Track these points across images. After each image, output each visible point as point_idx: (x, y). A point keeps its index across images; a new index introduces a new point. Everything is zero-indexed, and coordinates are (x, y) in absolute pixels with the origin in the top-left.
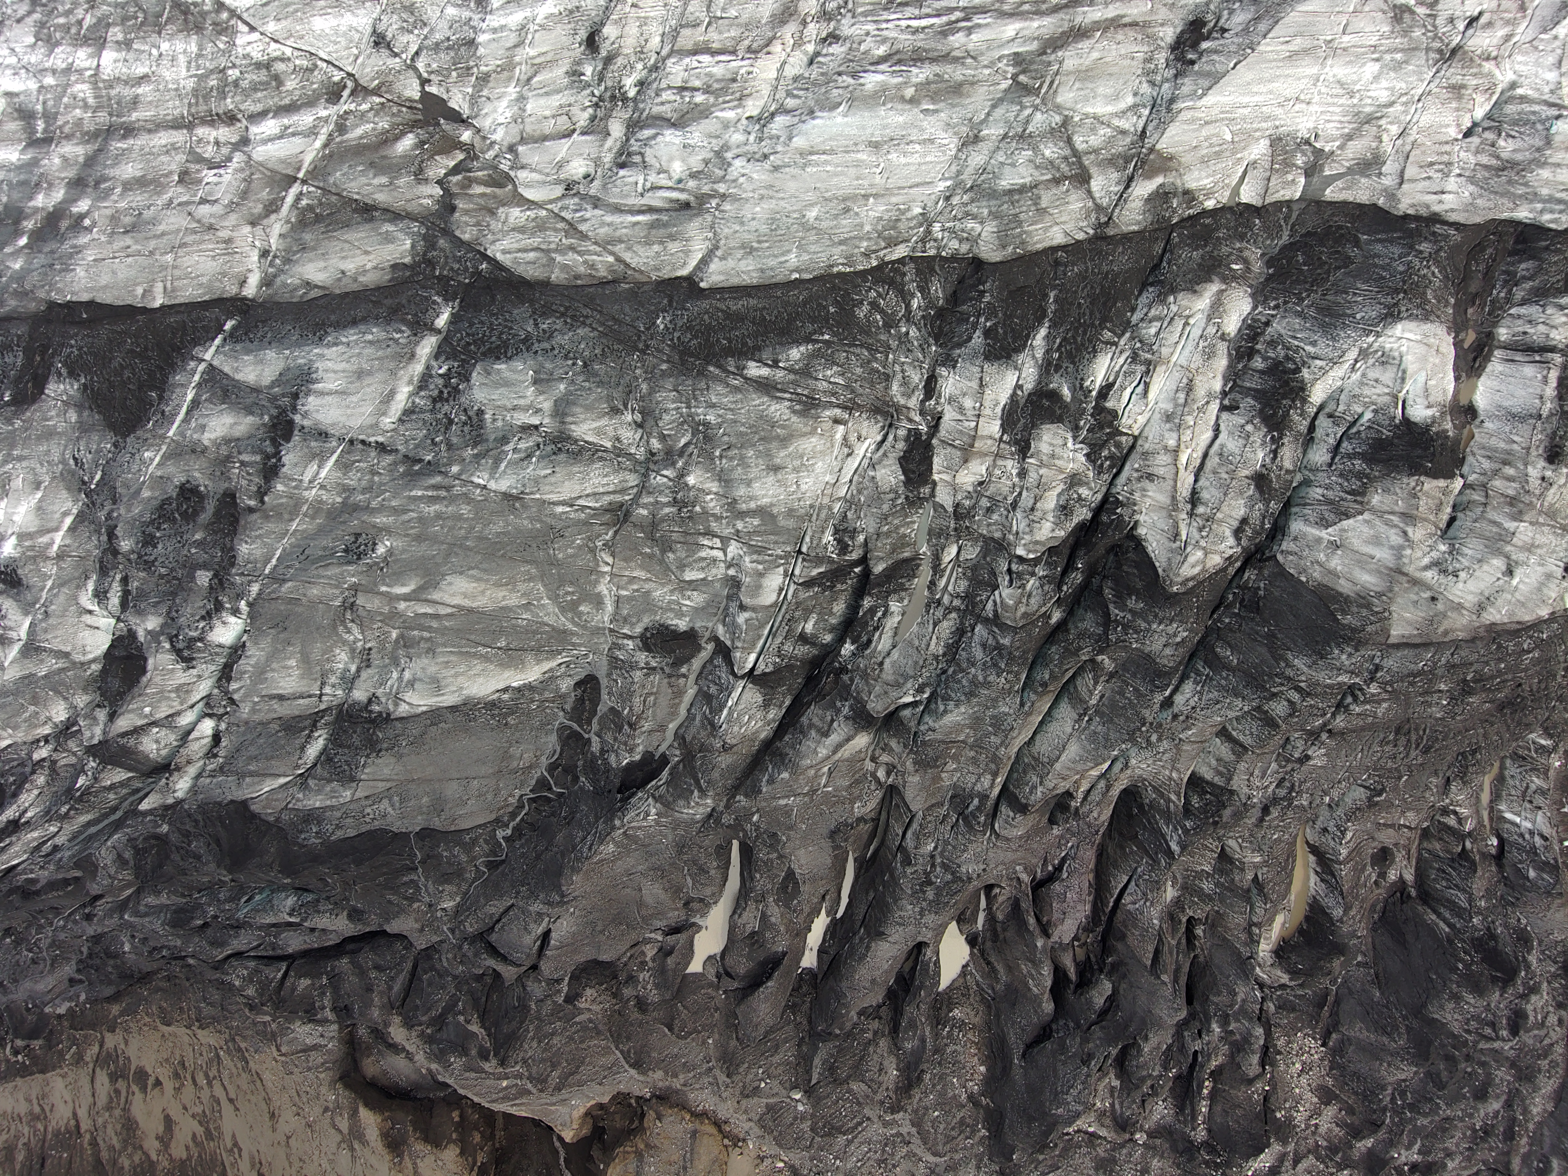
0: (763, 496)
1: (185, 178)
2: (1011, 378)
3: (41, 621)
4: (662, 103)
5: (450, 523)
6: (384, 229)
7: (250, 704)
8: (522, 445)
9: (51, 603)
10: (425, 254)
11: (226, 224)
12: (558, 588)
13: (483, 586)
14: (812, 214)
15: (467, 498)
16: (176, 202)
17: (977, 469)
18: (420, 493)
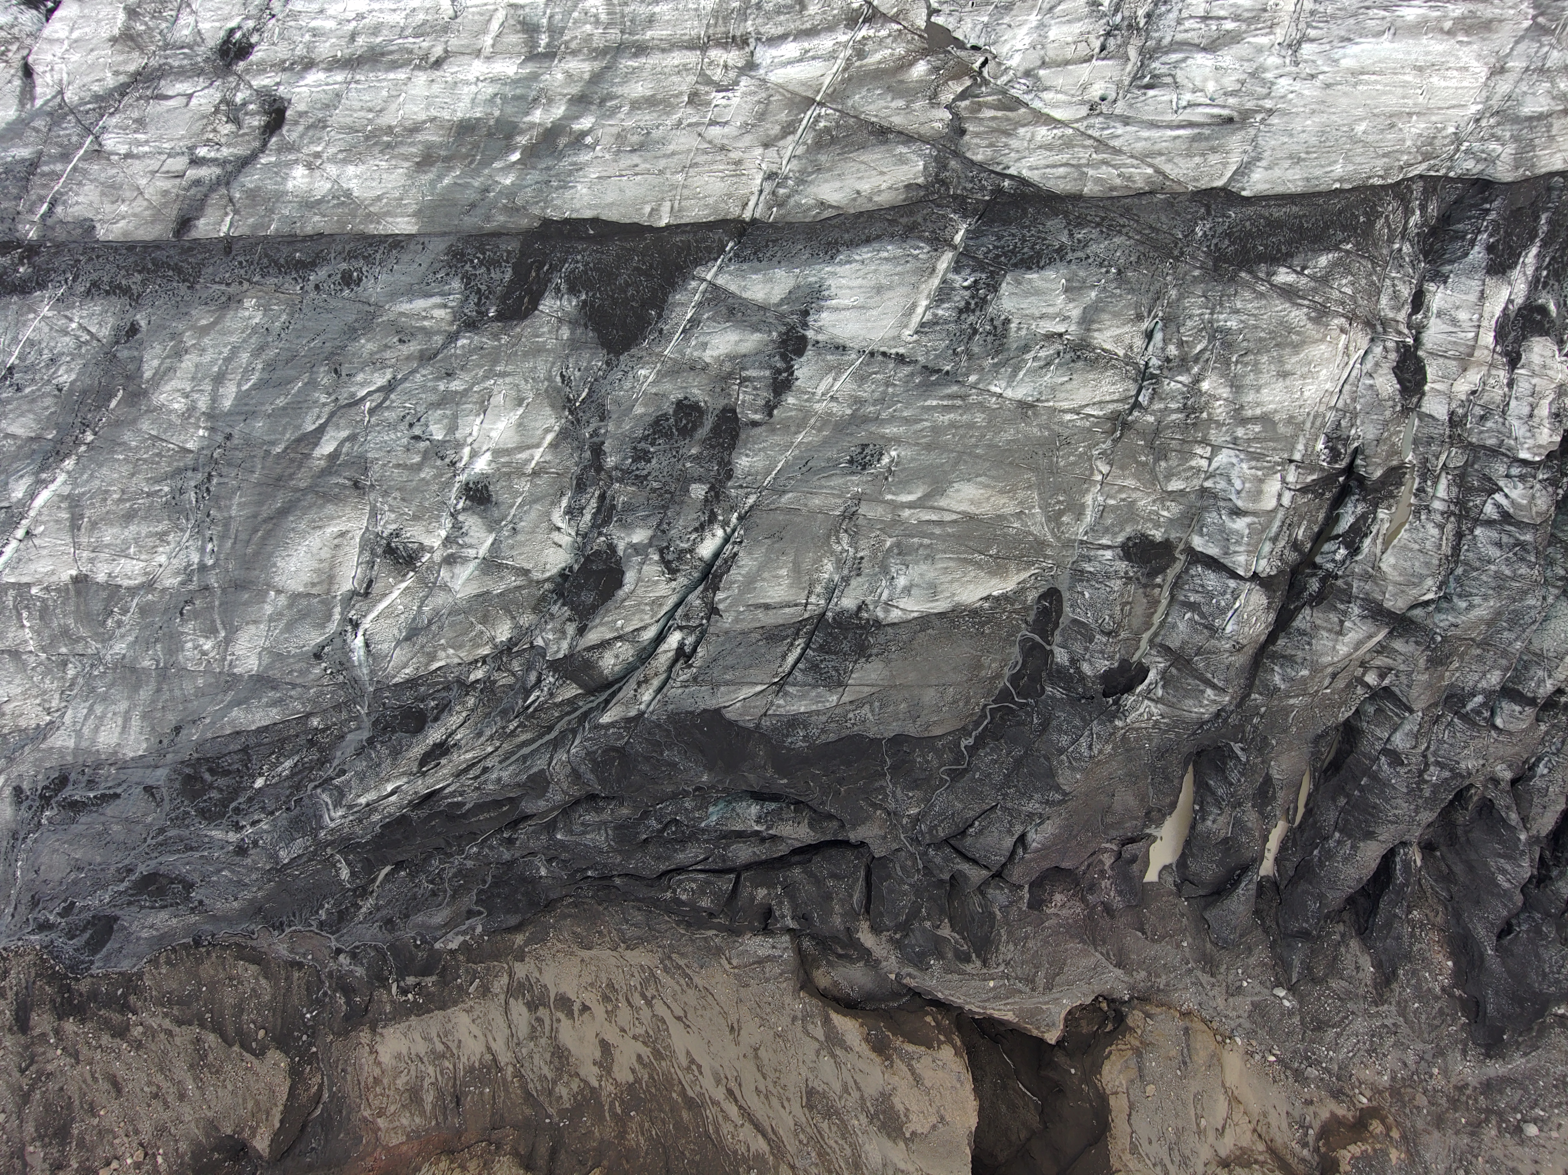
0: (1270, 402)
1: (694, 99)
2: (1505, 293)
3: (507, 537)
4: (1186, 31)
5: (962, 431)
6: (898, 151)
7: (733, 613)
8: (1042, 354)
9: (520, 519)
10: (937, 175)
11: (740, 145)
12: (1051, 497)
13: (990, 492)
14: (1360, 128)
15: (982, 406)
16: (685, 123)
17: (1474, 377)
18: (935, 403)
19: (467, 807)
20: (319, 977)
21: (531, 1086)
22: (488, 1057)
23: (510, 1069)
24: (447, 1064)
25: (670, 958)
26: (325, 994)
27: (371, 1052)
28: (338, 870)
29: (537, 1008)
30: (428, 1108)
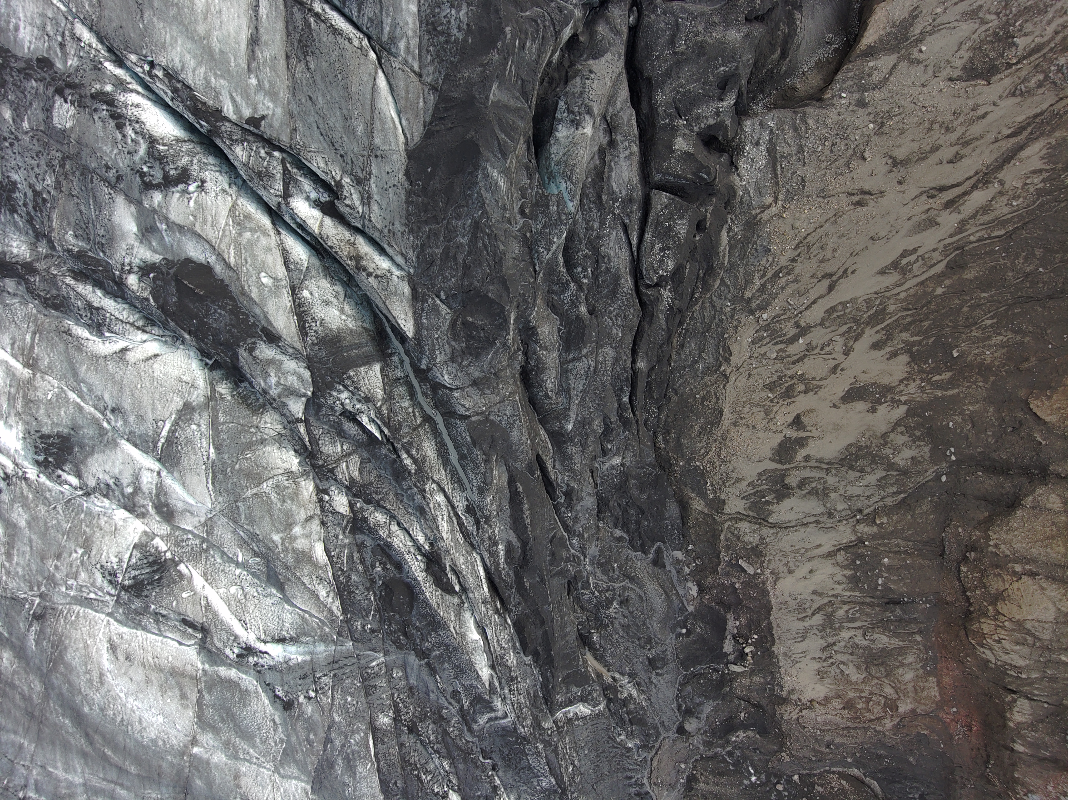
3: (125, 421)
7: (260, 97)
9: (100, 398)
19: (514, 540)
20: (708, 759)
21: (889, 501)
22: (840, 557)
23: (863, 529)
24: (841, 612)
25: (749, 301)
26: (730, 754)
27: (811, 708)
28: (577, 717)
29: (787, 487)
30: (896, 642)
